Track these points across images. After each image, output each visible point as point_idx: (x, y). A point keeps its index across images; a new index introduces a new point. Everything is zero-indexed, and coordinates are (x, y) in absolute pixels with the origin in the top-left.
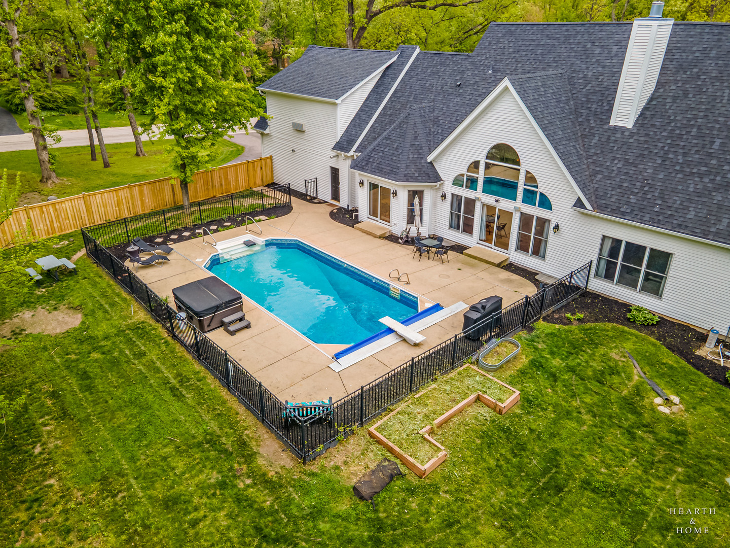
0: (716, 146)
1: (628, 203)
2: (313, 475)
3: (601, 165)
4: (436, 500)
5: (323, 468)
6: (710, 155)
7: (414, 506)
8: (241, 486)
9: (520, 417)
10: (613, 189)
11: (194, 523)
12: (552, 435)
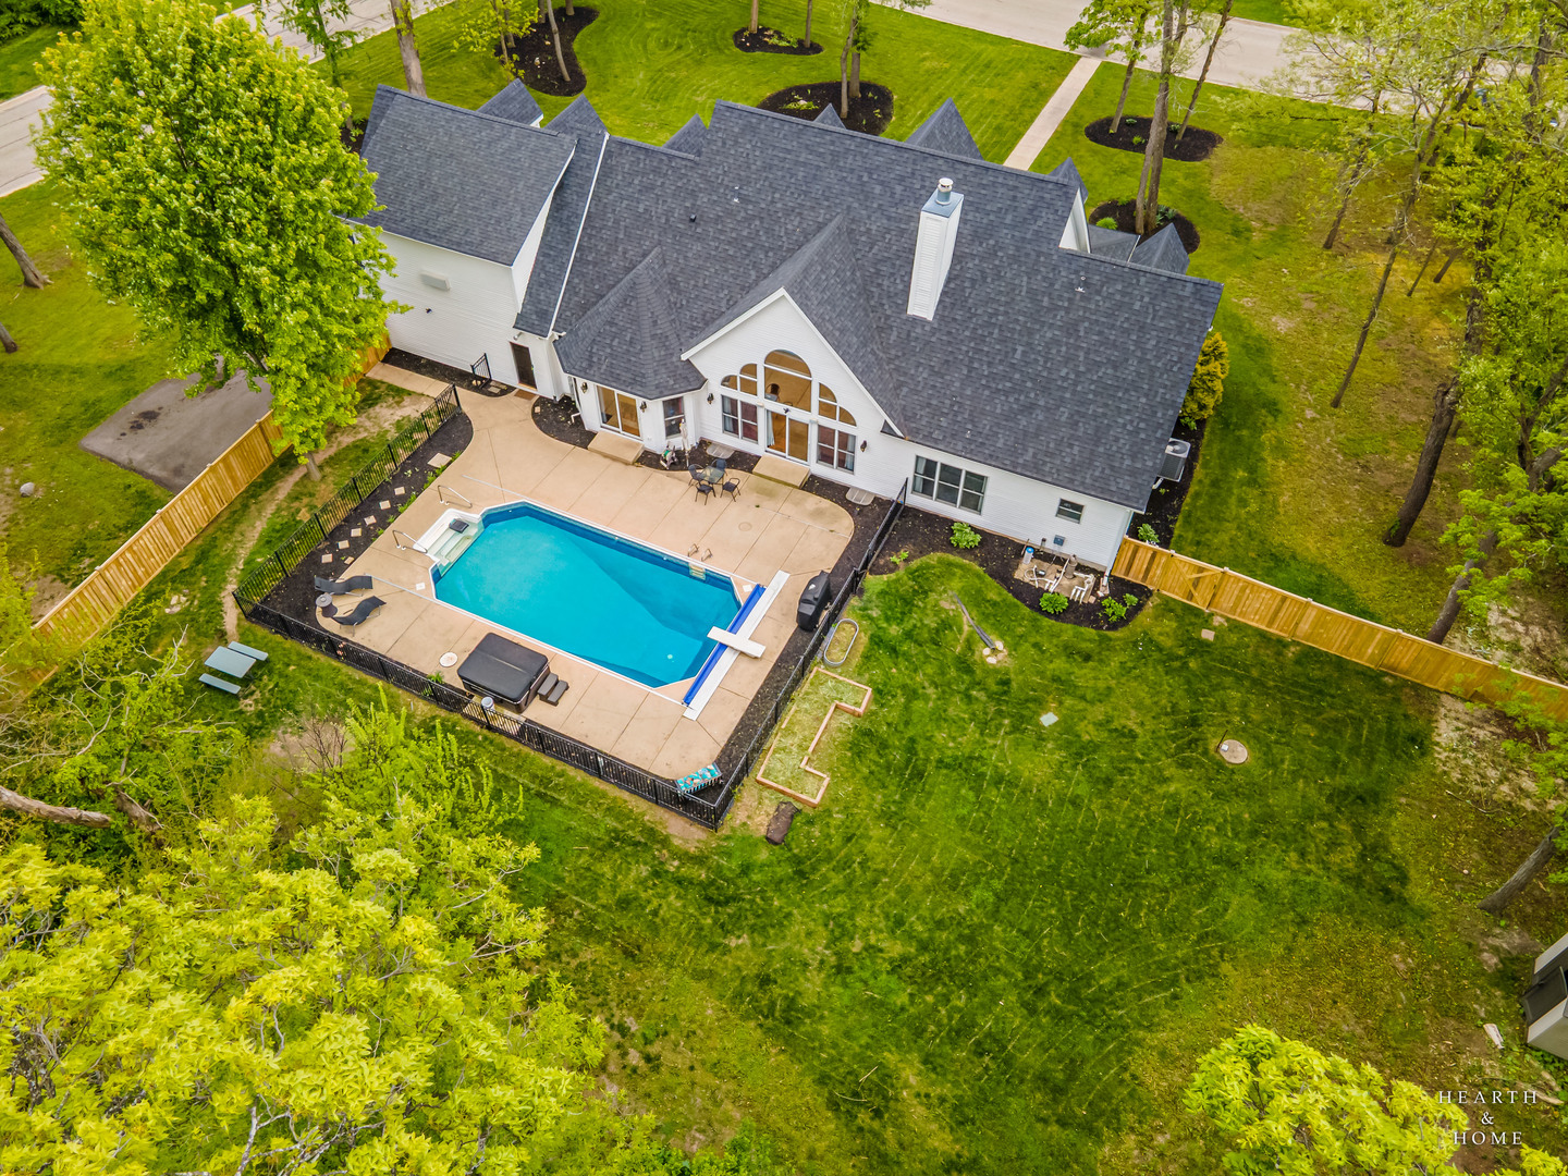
0: (1018, 355)
1: (939, 427)
2: (728, 838)
3: (905, 374)
4: (833, 822)
5: (733, 830)
6: (1012, 365)
7: (817, 834)
8: (672, 869)
9: (874, 713)
10: (922, 408)
11: (655, 913)
12: (907, 724)
